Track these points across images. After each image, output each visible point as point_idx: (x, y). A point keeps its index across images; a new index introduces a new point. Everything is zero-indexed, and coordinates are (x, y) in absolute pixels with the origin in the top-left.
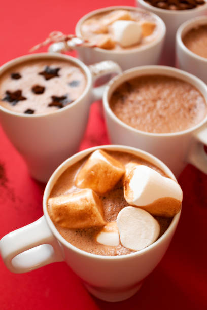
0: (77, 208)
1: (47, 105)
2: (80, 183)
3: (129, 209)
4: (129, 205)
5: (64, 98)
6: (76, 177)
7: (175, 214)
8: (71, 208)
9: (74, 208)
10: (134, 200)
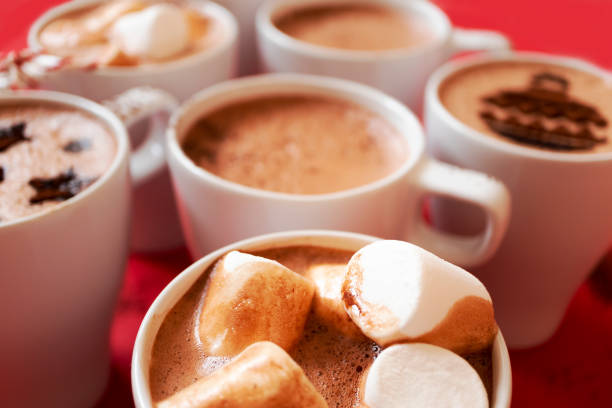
0: (259, 397)
1: (26, 201)
2: (217, 344)
3: (395, 353)
4: (387, 346)
5: (66, 179)
6: (197, 333)
7: (493, 339)
8: (240, 401)
9: (250, 399)
10: (402, 323)
